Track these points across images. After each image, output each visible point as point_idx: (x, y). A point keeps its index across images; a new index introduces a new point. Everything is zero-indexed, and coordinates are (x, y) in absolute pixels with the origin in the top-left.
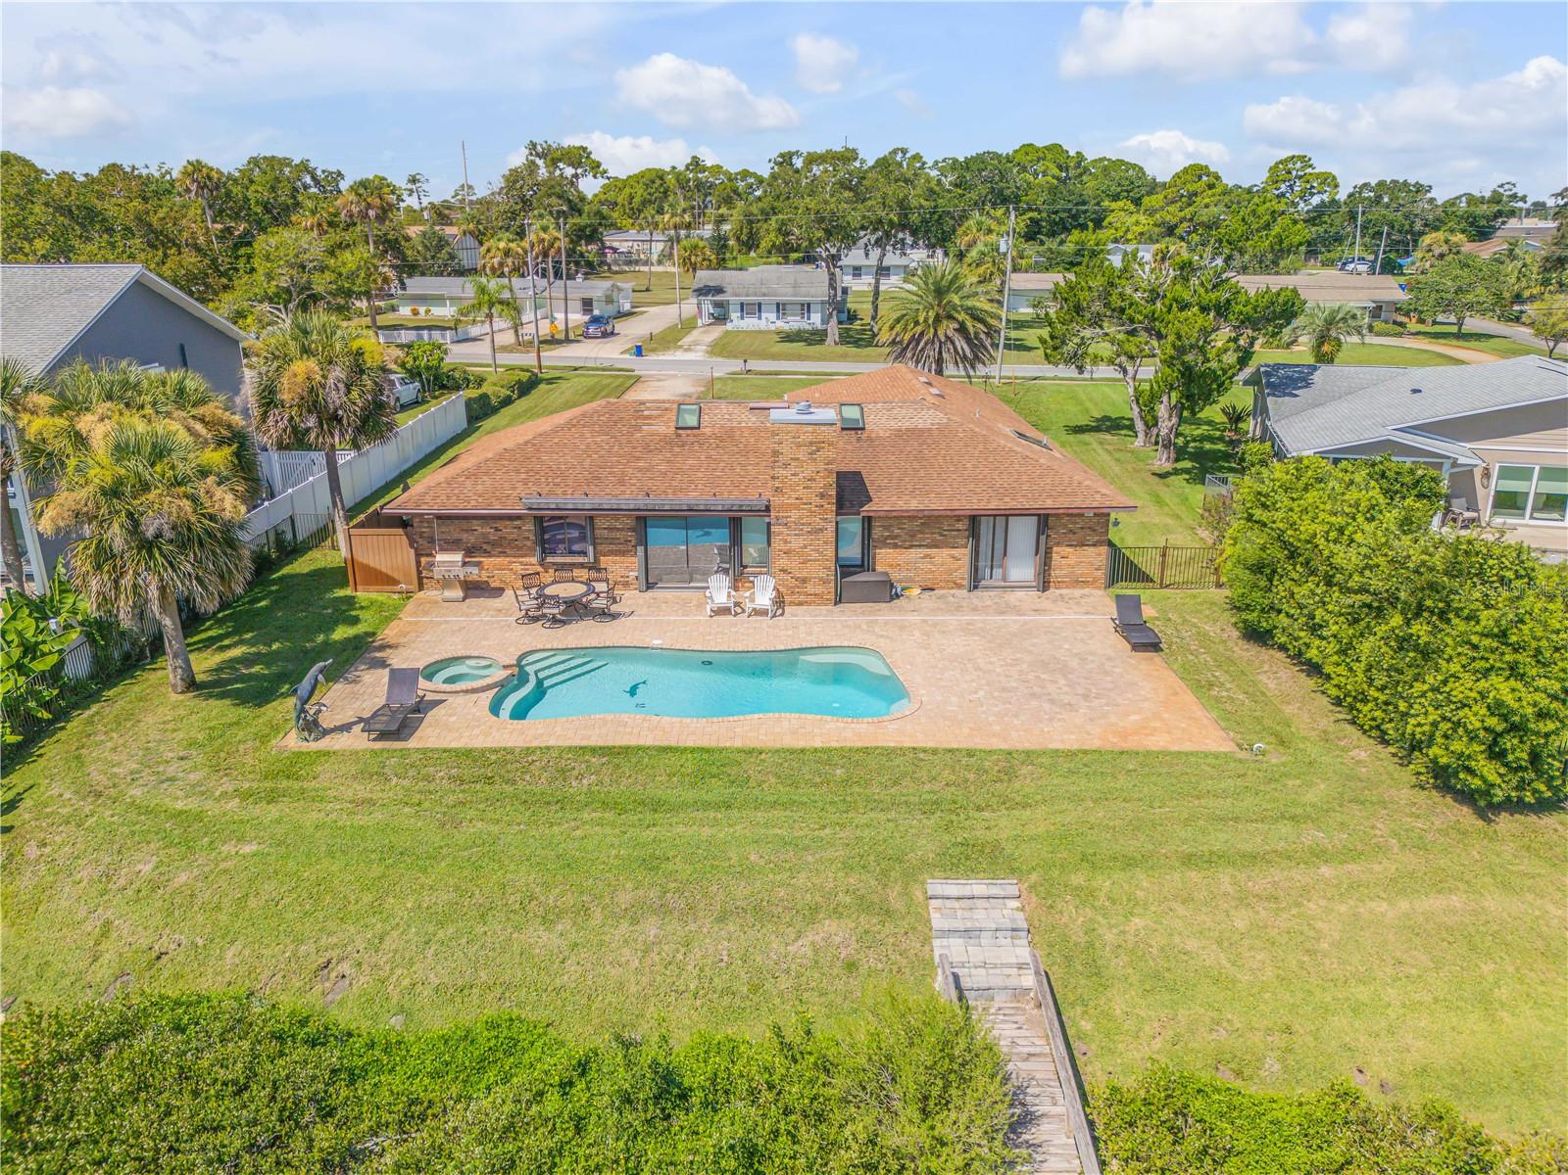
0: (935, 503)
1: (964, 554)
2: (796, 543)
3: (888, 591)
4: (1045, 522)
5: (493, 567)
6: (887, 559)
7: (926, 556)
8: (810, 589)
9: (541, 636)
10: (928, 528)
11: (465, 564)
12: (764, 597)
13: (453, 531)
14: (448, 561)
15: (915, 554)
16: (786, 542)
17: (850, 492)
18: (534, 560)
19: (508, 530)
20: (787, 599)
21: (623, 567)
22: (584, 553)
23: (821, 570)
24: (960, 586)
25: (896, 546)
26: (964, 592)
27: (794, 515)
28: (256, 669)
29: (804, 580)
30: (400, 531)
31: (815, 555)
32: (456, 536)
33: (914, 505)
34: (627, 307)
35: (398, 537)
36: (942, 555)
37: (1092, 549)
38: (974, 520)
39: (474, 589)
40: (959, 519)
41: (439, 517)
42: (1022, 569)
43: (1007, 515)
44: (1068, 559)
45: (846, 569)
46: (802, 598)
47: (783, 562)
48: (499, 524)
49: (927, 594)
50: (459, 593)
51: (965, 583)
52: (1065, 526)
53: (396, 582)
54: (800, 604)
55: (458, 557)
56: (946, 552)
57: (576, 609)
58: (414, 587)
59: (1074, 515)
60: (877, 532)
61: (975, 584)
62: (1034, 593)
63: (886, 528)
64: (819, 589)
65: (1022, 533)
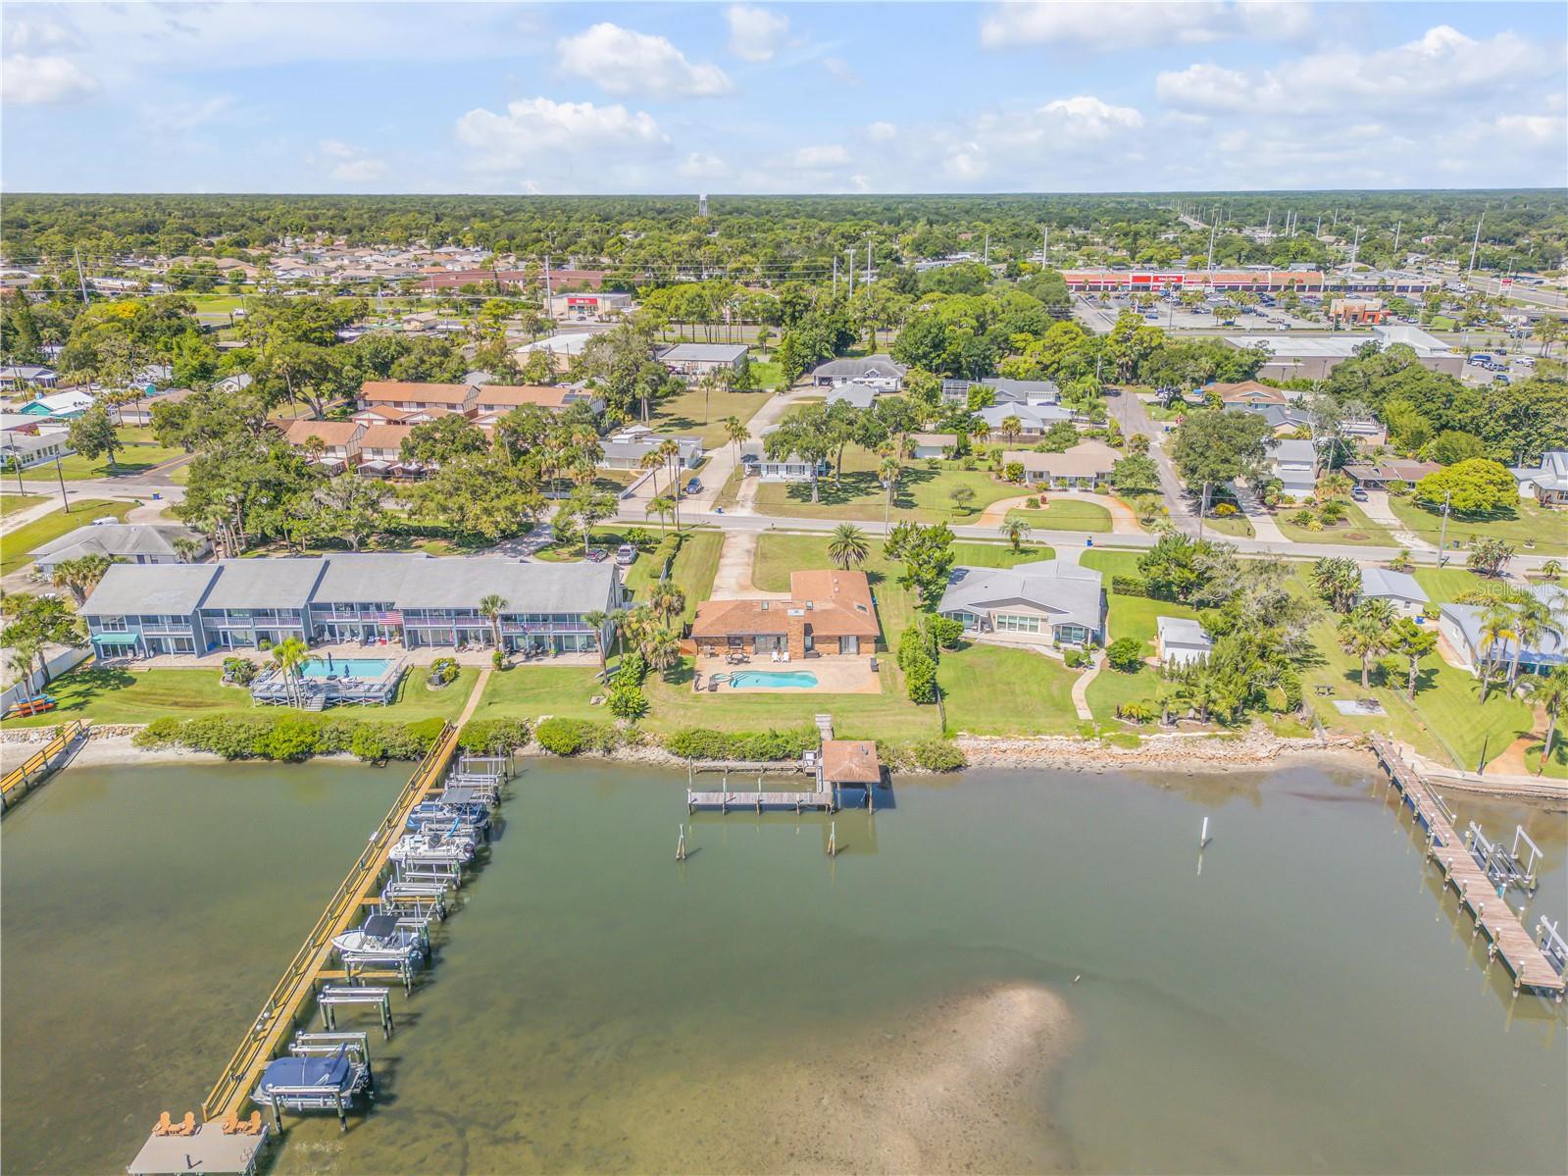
0: (829, 634)
1: (837, 646)
3: (818, 655)
4: (857, 638)
5: (717, 649)
6: (817, 647)
7: (828, 647)
9: (733, 668)
10: (828, 639)
11: (710, 649)
12: (786, 656)
14: (707, 648)
15: (825, 646)
17: (808, 629)
18: (729, 648)
19: (718, 640)
21: (750, 649)
22: (741, 646)
23: (801, 650)
24: (836, 654)
25: (820, 644)
26: (838, 655)
27: (794, 636)
30: (693, 640)
31: (799, 647)
32: (707, 642)
33: (824, 634)
34: (701, 454)
35: (692, 642)
36: (832, 646)
37: (869, 645)
38: (840, 638)
39: (712, 655)
40: (836, 637)
41: (701, 636)
42: (853, 649)
43: (848, 636)
44: (864, 647)
45: (807, 649)
49: (828, 656)
50: (710, 656)
51: (838, 653)
52: (861, 639)
53: (691, 652)
55: (709, 647)
57: (740, 661)
58: (699, 655)
59: (865, 636)
60: (815, 640)
61: (840, 653)
62: (855, 655)
63: (817, 639)
64: (800, 656)
65: (853, 640)
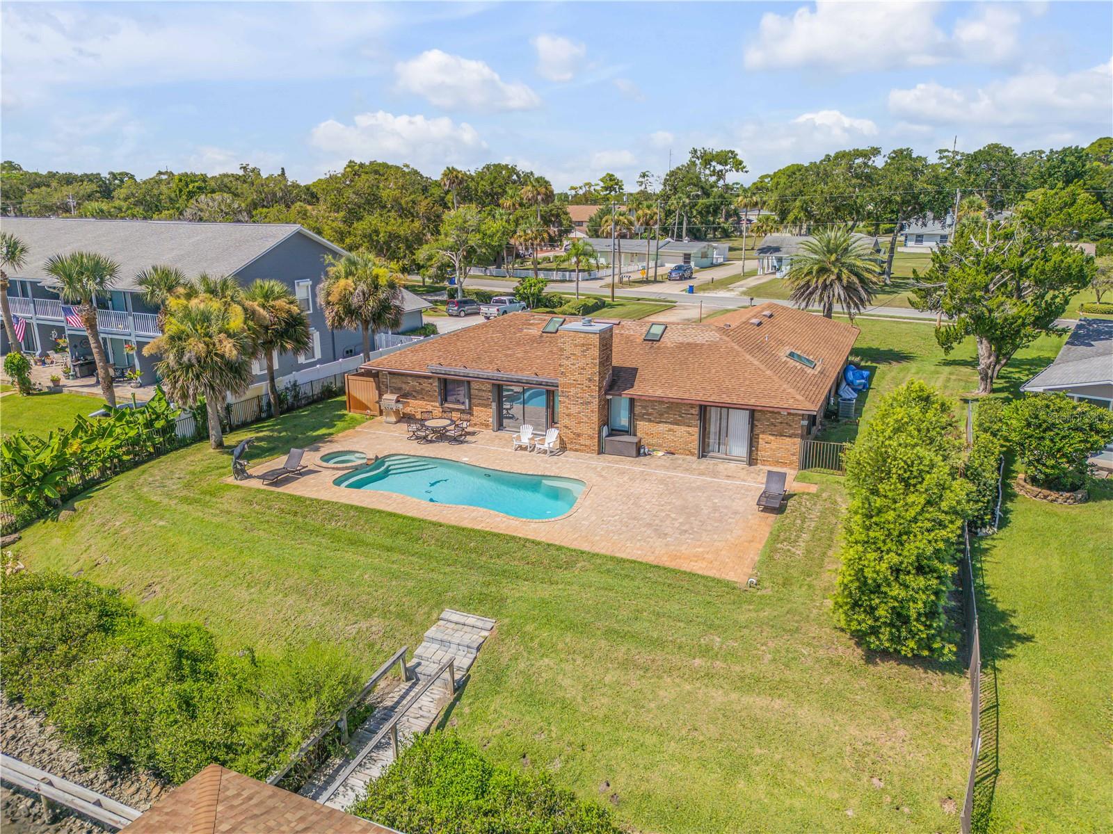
1: (695, 431)
2: (574, 410)
3: (639, 451)
4: (754, 415)
5: (415, 406)
7: (670, 430)
8: (582, 442)
10: (671, 410)
11: (398, 401)
13: (397, 382)
14: (390, 398)
15: (663, 427)
16: (567, 408)
17: (618, 379)
18: (437, 404)
19: (426, 385)
20: (569, 446)
21: (483, 412)
22: (463, 403)
23: (590, 431)
24: (693, 454)
25: (650, 421)
26: (695, 458)
27: (573, 391)
28: (262, 444)
29: (579, 435)
30: (372, 379)
31: (585, 419)
32: (399, 385)
33: (659, 393)
34: (721, 260)
35: (370, 383)
36: (681, 430)
37: (788, 439)
38: (703, 410)
39: (402, 417)
40: (692, 406)
41: (390, 373)
42: (737, 448)
43: (729, 407)
44: (769, 444)
45: (616, 432)
46: (577, 447)
47: (566, 421)
48: (421, 381)
49: (668, 455)
50: (393, 419)
51: (696, 452)
52: (768, 420)
53: (366, 408)
54: (576, 450)
55: (394, 397)
56: (683, 428)
58: (377, 413)
59: (775, 412)
60: (637, 410)
61: (703, 452)
62: (744, 465)
63: (644, 407)
64: (588, 442)
65: (739, 422)
